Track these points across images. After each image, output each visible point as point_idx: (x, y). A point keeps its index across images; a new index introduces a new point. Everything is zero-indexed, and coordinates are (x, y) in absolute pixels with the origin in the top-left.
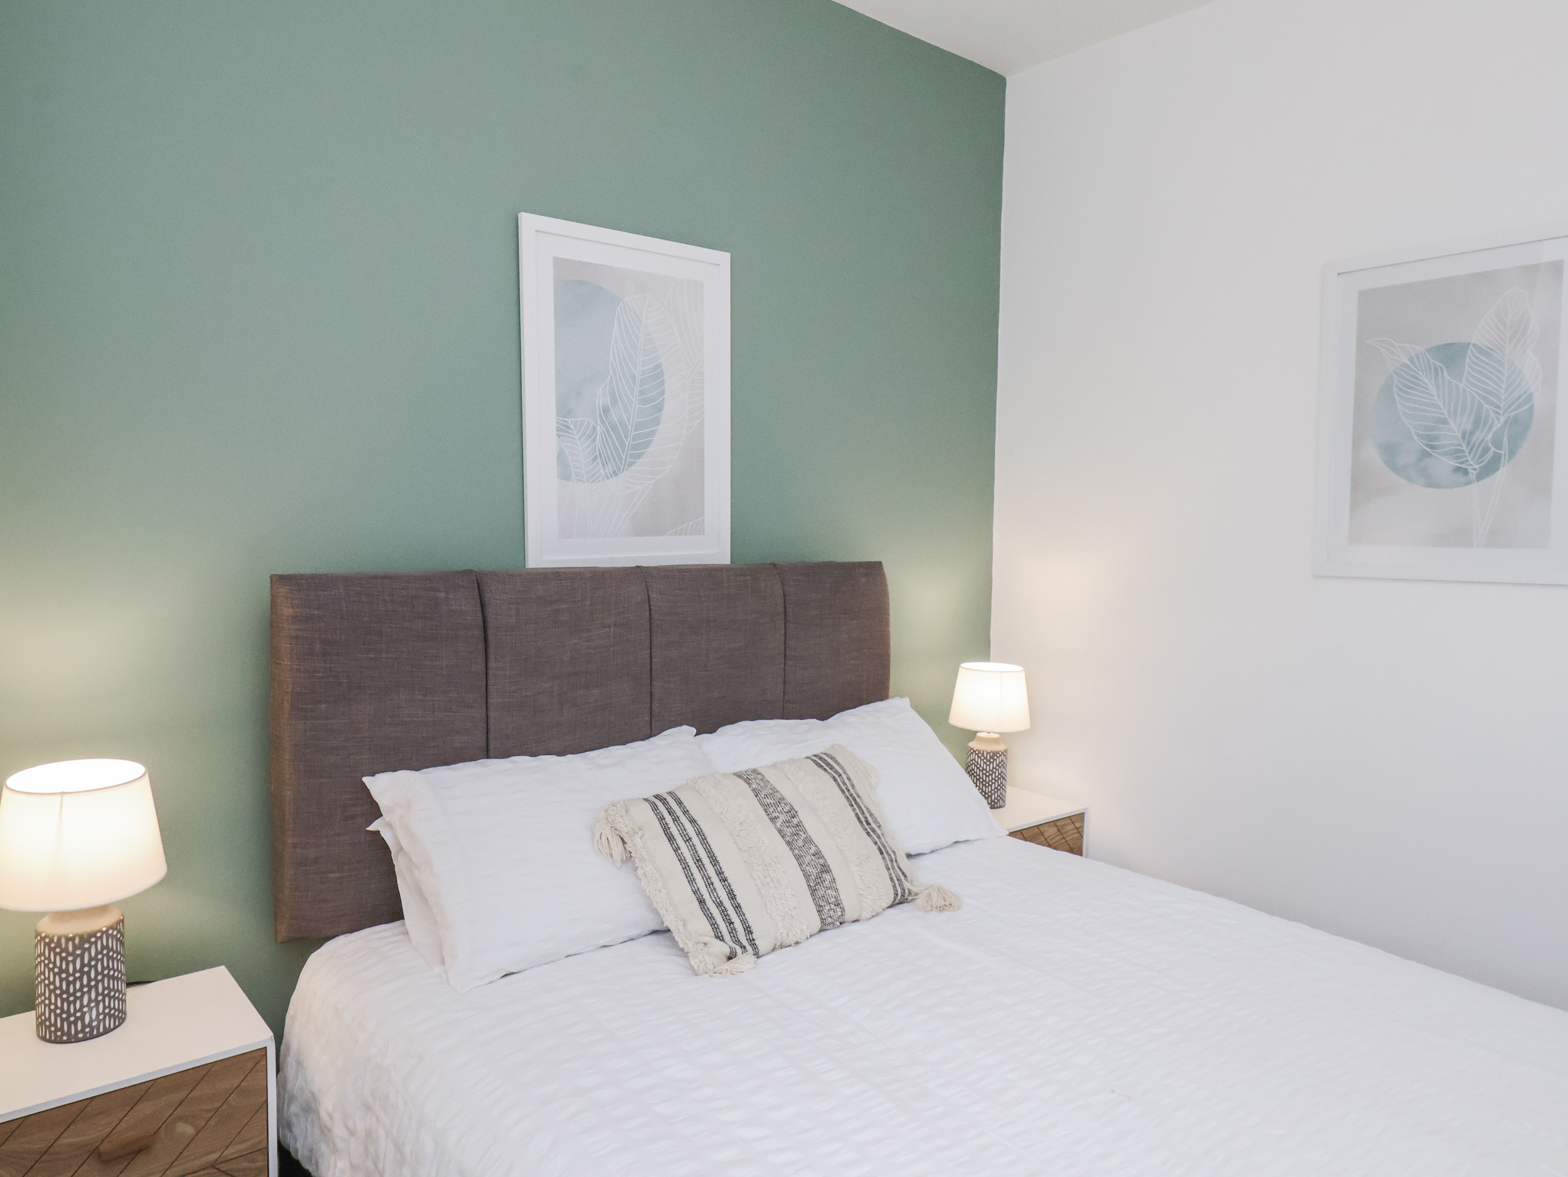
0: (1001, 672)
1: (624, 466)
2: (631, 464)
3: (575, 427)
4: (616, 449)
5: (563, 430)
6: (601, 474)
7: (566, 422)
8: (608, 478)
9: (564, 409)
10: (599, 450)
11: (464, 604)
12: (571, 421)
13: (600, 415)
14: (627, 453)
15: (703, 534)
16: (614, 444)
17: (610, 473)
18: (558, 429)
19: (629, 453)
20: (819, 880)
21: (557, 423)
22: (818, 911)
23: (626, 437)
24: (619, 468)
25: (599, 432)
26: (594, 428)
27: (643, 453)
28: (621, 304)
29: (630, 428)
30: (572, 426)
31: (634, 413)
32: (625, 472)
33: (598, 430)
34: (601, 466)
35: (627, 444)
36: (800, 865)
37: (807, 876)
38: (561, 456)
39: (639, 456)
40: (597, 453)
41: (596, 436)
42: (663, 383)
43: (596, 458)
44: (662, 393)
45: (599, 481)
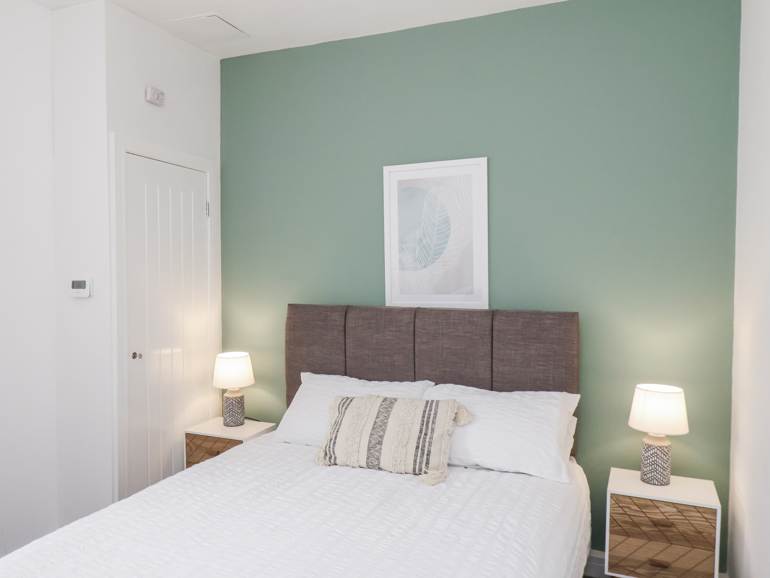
0: (646, 390)
1: (430, 263)
2: (433, 262)
3: (406, 248)
4: (425, 257)
5: (401, 250)
6: (418, 267)
7: (403, 246)
8: (421, 269)
9: (402, 241)
10: (417, 257)
11: (337, 318)
12: (405, 246)
13: (418, 242)
14: (431, 257)
15: (473, 294)
16: (424, 254)
17: (422, 267)
18: (399, 250)
19: (432, 257)
20: (374, 447)
21: (399, 247)
22: (367, 458)
23: (431, 251)
24: (427, 264)
25: (417, 250)
26: (415, 248)
27: (440, 257)
28: (428, 193)
29: (432, 247)
30: (405, 248)
31: (434, 240)
32: (430, 266)
33: (417, 249)
34: (418, 264)
35: (431, 254)
36: (370, 437)
37: (370, 442)
38: (400, 261)
39: (437, 259)
40: (417, 258)
41: (416, 251)
42: (450, 224)
43: (416, 260)
44: (449, 229)
45: (417, 270)
